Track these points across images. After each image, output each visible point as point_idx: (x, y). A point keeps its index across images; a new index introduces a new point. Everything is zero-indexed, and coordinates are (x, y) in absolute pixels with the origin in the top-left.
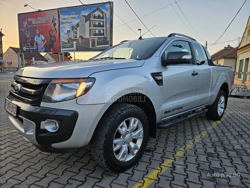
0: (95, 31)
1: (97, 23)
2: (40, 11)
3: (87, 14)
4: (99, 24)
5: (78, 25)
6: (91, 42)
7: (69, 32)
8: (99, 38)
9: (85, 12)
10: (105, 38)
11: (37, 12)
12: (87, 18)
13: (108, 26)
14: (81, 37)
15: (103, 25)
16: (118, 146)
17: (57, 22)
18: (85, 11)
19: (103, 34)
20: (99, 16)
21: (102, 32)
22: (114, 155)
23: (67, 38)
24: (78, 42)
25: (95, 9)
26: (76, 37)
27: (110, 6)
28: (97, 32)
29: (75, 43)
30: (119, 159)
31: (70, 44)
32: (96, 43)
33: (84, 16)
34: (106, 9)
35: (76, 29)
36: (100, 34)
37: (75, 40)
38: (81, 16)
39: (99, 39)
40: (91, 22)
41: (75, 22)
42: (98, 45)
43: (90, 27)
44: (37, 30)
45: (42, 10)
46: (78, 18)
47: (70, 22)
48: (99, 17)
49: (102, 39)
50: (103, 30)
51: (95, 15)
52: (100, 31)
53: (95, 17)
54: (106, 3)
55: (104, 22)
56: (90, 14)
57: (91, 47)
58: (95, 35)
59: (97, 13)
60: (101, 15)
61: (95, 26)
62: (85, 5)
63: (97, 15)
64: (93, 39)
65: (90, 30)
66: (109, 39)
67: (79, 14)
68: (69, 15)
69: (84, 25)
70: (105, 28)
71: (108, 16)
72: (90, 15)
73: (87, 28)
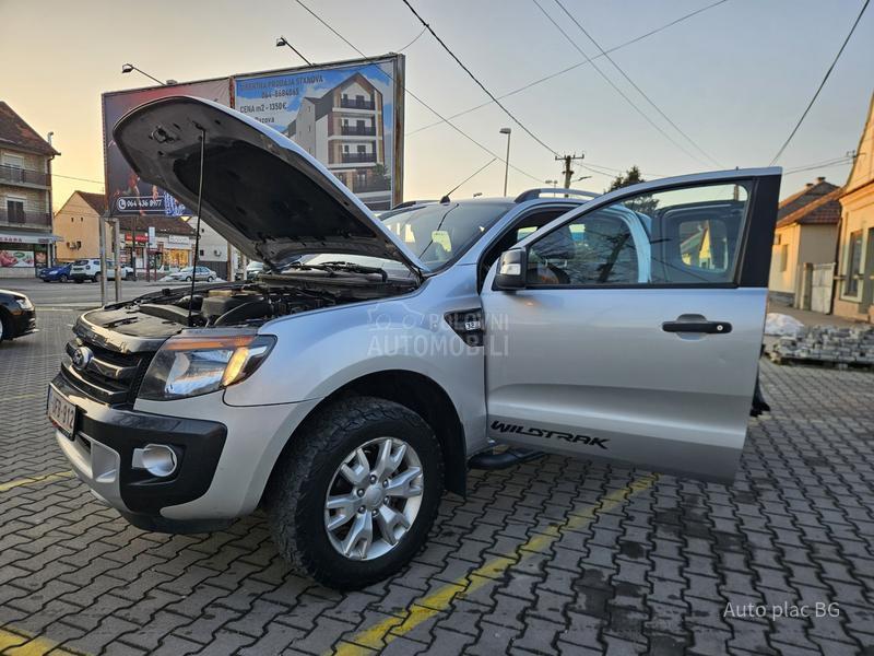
0: (347, 148)
1: (353, 123)
2: (171, 85)
3: (320, 94)
4: (360, 124)
5: (292, 128)
8: (361, 171)
9: (316, 88)
10: (380, 170)
11: (163, 87)
12: (323, 107)
13: (389, 131)
15: (374, 128)
16: (342, 517)
18: (315, 84)
19: (373, 158)
20: (360, 99)
21: (369, 150)
22: (329, 542)
25: (346, 78)
27: (396, 68)
28: (353, 150)
30: (345, 552)
32: (350, 185)
33: (310, 99)
34: (383, 78)
36: (362, 157)
38: (301, 99)
39: (360, 173)
40: (336, 120)
43: (331, 133)
45: (179, 81)
46: (292, 107)
47: (267, 121)
48: (360, 103)
49: (370, 173)
50: (374, 143)
51: (346, 96)
52: (361, 149)
53: (346, 103)
54: (381, 58)
55: (377, 119)
56: (331, 92)
58: (347, 159)
59: (355, 91)
60: (367, 98)
61: (346, 131)
62: (316, 66)
63: (352, 97)
64: (341, 174)
65: (331, 143)
66: (390, 174)
67: (296, 92)
68: (265, 96)
69: (312, 129)
70: (377, 138)
71: (389, 99)
72: (329, 96)
73: (322, 138)
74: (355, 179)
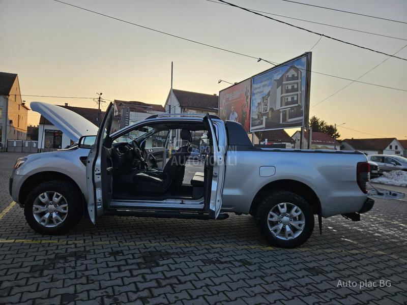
0: (287, 99)
1: (290, 87)
2: (236, 84)
3: (279, 77)
4: (293, 87)
5: (269, 93)
6: (281, 114)
7: (259, 104)
9: (278, 75)
10: (300, 107)
11: (234, 85)
12: (280, 83)
13: (304, 88)
14: (271, 109)
15: (298, 88)
17: (249, 94)
19: (297, 102)
20: (293, 76)
21: (295, 98)
23: (257, 113)
24: (268, 116)
25: (288, 68)
26: (266, 111)
27: (307, 59)
28: (290, 99)
29: (264, 118)
31: (259, 121)
32: (287, 116)
33: (275, 80)
34: (302, 65)
35: (267, 100)
36: (293, 102)
37: (265, 114)
38: (272, 81)
39: (291, 109)
40: (284, 87)
41: (267, 90)
42: (290, 118)
43: (282, 93)
44: (233, 107)
45: (238, 82)
46: (269, 85)
47: (261, 92)
48: (293, 78)
49: (295, 109)
50: (297, 95)
51: (288, 76)
52: (293, 98)
53: (288, 79)
54: (302, 56)
55: (299, 84)
56: (283, 75)
57: (281, 123)
58: (287, 104)
59: (292, 73)
60: (296, 75)
61: (287, 91)
62: (278, 66)
63: (290, 76)
64: (284, 111)
65: (282, 98)
66: (303, 108)
67: (270, 78)
68: (261, 82)
69: (275, 93)
70: (299, 92)
71: (304, 73)
72: (282, 77)
73: (279, 96)
74: (290, 112)
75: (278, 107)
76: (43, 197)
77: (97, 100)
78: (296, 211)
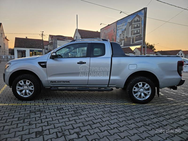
0: (134, 32)
2: (109, 25)
3: (130, 21)
4: (137, 26)
5: (125, 30)
6: (131, 39)
7: (120, 35)
8: (137, 36)
9: (130, 20)
10: (140, 35)
11: (108, 26)
12: (131, 24)
13: (143, 26)
14: (127, 37)
15: (140, 26)
17: (115, 30)
19: (139, 33)
21: (139, 31)
23: (119, 39)
24: (125, 41)
25: (135, 16)
26: (124, 38)
27: (145, 11)
29: (123, 41)
31: (121, 43)
32: (134, 40)
33: (128, 23)
34: (142, 14)
35: (124, 32)
36: (137, 33)
37: (123, 40)
38: (127, 23)
40: (133, 26)
41: (124, 28)
42: (135, 41)
43: (132, 29)
44: (107, 37)
46: (125, 25)
47: (121, 29)
50: (139, 29)
51: (135, 20)
52: (137, 31)
53: (135, 22)
54: (142, 9)
55: (140, 24)
56: (132, 20)
57: (131, 43)
58: (134, 34)
59: (137, 18)
60: (139, 20)
61: (135, 28)
62: (130, 15)
63: (136, 20)
64: (133, 38)
65: (132, 31)
66: (142, 36)
67: (126, 22)
68: (121, 24)
69: (128, 29)
71: (143, 19)
73: (130, 30)
74: (135, 38)
75: (130, 36)
76: (21, 83)
77: (41, 35)
78: (147, 86)
